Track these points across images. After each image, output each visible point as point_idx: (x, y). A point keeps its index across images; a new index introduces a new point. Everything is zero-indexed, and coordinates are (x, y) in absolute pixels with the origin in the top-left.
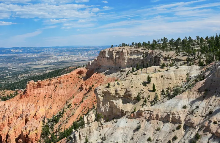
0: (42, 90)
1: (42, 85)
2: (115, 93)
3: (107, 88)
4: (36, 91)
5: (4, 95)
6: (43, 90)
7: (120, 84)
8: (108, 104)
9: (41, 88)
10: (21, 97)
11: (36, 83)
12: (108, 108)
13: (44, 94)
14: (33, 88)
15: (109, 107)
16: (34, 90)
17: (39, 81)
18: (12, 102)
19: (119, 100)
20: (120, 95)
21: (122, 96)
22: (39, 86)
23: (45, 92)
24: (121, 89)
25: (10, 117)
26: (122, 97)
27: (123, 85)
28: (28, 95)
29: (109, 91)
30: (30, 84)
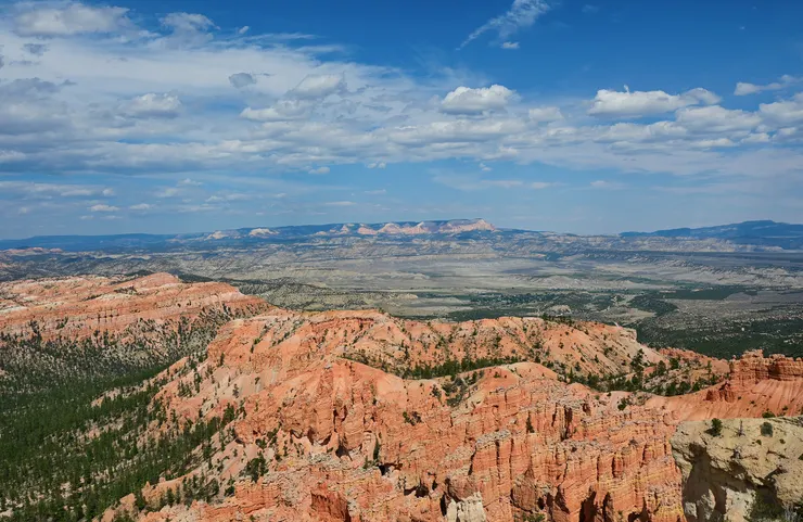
0: (780, 389)
1: (782, 371)
2: (730, 460)
3: (708, 437)
4: (764, 386)
5: (686, 378)
6: (785, 387)
7: (774, 432)
8: (708, 495)
9: (779, 380)
10: (710, 397)
11: (766, 362)
12: (710, 509)
13: (785, 403)
14: (753, 373)
15: (713, 506)
16: (757, 383)
17: (776, 356)
18: (684, 406)
19: (744, 492)
20: (750, 474)
21: (757, 481)
22: (774, 372)
23: (788, 395)
24: (769, 452)
25: (650, 448)
26: (759, 486)
27: (782, 442)
28: (733, 395)
29: (708, 447)
30: (746, 360)
